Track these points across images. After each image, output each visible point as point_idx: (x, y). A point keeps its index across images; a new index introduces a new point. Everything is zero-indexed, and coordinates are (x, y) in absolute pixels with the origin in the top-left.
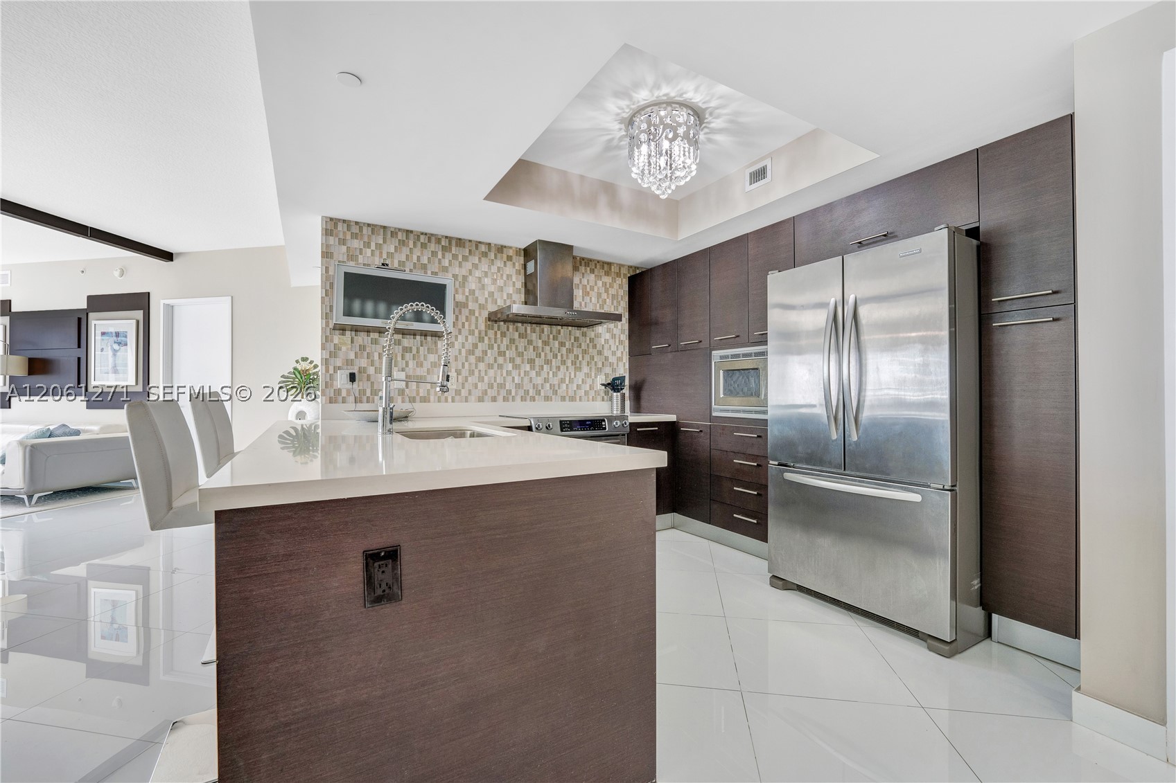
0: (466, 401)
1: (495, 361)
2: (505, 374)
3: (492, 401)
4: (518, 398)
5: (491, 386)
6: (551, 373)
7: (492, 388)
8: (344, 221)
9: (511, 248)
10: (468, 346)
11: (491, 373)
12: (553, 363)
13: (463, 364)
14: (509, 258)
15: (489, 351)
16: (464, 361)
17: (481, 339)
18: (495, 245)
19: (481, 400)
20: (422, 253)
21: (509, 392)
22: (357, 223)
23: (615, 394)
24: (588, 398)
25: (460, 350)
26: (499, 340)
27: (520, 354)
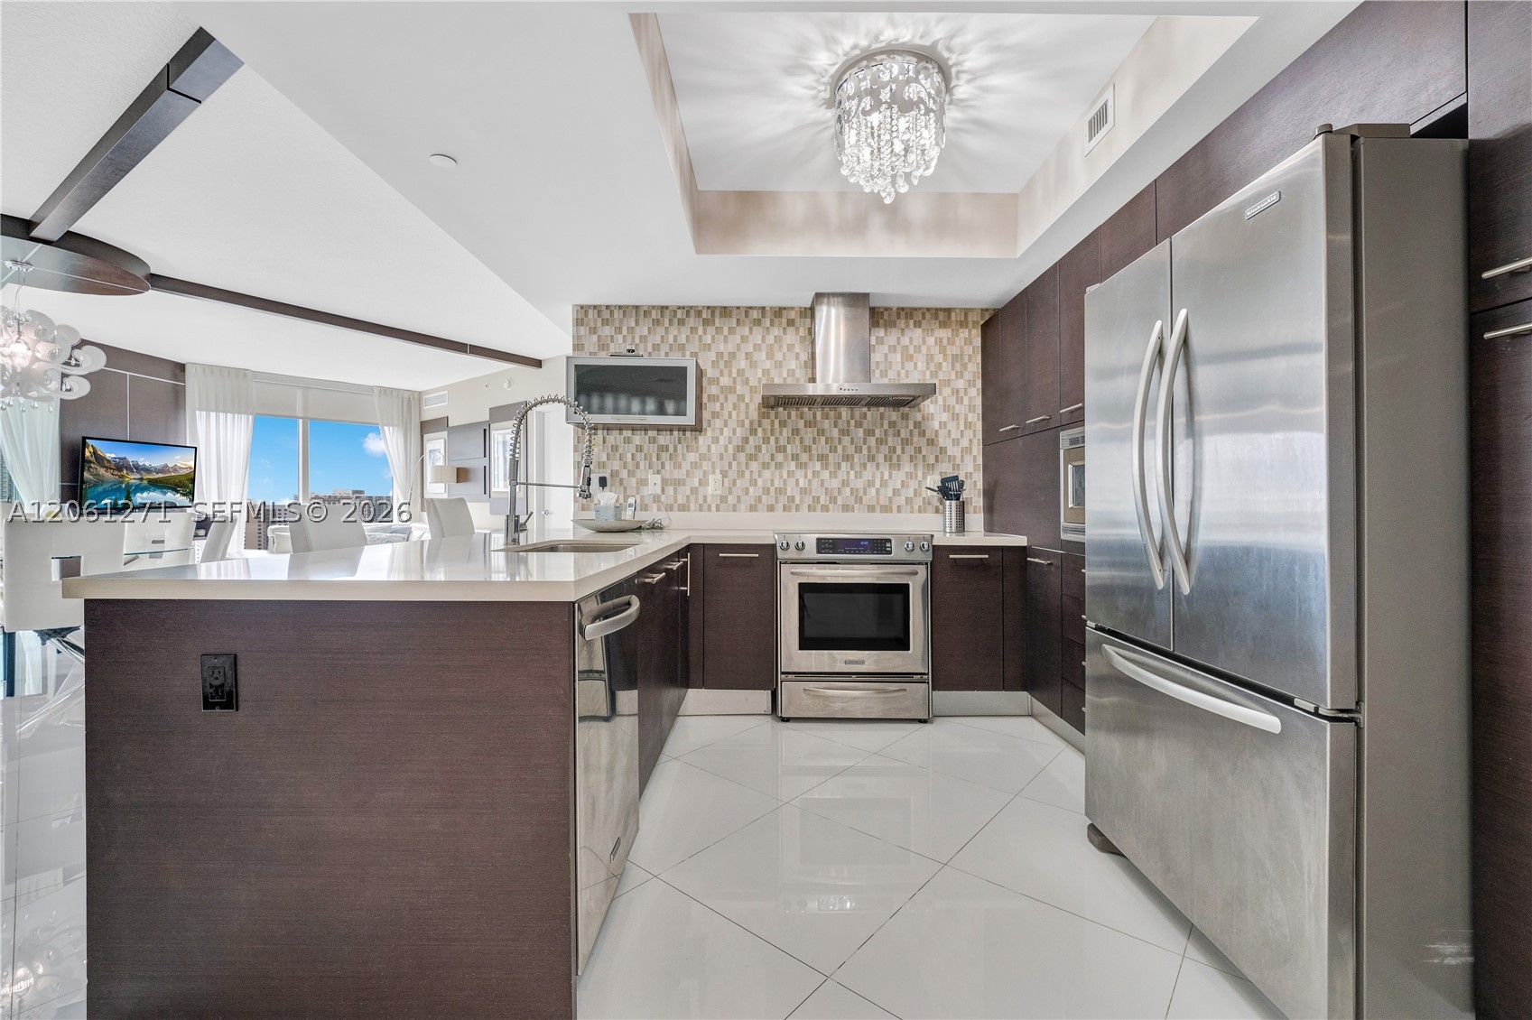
0: (734, 510)
1: (772, 459)
2: (785, 476)
3: (768, 511)
4: (805, 508)
5: (766, 491)
6: (852, 473)
7: (768, 494)
8: (595, 307)
9: (792, 308)
10: (737, 441)
11: (767, 474)
12: (856, 460)
13: (730, 464)
14: (791, 323)
15: (764, 447)
16: (731, 460)
17: (753, 432)
18: (771, 308)
19: (753, 508)
20: (679, 332)
21: (792, 499)
22: (607, 307)
23: (948, 502)
24: (912, 508)
25: (726, 447)
26: (777, 434)
27: (807, 449)
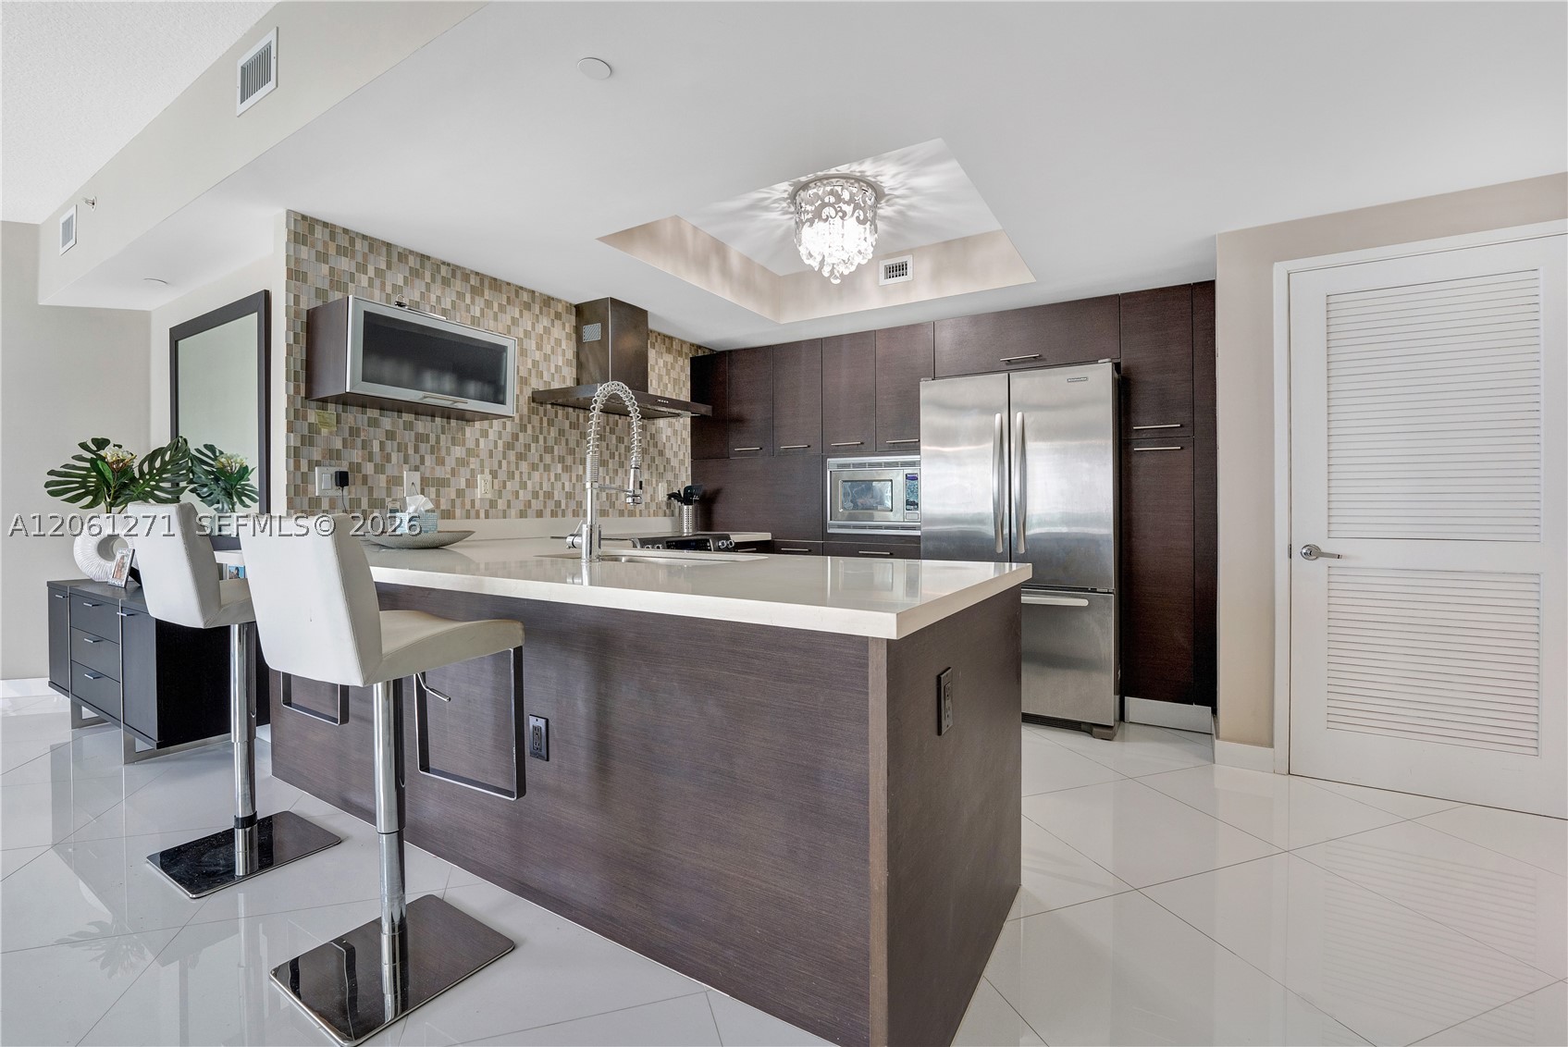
0: (505, 517)
1: (541, 461)
2: (553, 479)
3: (537, 517)
4: (569, 513)
5: (536, 494)
6: (607, 478)
7: (538, 498)
8: (325, 225)
9: (559, 301)
10: (507, 437)
11: (536, 475)
12: (610, 465)
13: (500, 462)
14: (558, 316)
15: (533, 445)
16: (501, 459)
17: (523, 428)
18: (540, 294)
19: (523, 514)
20: (443, 293)
21: (558, 504)
22: (346, 231)
23: (685, 507)
24: (649, 512)
25: (496, 442)
26: (545, 430)
27: (572, 452)
